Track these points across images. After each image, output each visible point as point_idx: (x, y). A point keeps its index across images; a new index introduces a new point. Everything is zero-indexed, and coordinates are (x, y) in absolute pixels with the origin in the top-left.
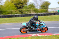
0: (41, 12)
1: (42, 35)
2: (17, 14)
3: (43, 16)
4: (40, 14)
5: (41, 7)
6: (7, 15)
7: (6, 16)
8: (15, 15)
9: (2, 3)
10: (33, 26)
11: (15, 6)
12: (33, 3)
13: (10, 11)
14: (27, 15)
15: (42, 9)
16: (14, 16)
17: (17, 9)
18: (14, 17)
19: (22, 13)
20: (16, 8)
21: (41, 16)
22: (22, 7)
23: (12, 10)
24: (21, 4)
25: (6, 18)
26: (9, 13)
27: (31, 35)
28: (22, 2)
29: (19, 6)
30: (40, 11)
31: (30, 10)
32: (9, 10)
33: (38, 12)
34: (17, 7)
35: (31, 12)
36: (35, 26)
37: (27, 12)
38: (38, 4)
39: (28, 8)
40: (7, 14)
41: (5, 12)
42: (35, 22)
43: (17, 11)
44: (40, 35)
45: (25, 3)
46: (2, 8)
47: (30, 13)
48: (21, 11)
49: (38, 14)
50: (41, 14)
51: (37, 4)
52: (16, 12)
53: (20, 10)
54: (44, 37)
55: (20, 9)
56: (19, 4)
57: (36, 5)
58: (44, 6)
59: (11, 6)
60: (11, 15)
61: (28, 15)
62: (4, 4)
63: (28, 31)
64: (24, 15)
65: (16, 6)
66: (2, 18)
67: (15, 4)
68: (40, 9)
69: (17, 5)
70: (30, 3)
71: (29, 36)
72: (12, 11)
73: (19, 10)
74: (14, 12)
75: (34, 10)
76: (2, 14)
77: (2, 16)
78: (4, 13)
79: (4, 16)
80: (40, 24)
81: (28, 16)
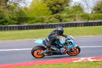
0: (94, 20)
1: (95, 60)
2: (51, 22)
3: (97, 25)
4: (92, 23)
5: (94, 10)
6: (35, 24)
7: (33, 26)
8: (49, 25)
9: (26, 4)
10: (55, 45)
11: (48, 8)
12: (80, 4)
13: (41, 17)
14: (69, 25)
15: (96, 14)
16: (47, 26)
17: (53, 14)
18: (47, 28)
19: (61, 20)
20: (51, 12)
21: (95, 25)
22: (62, 10)
23: (43, 15)
24: (59, 6)
25: (33, 29)
26: (38, 22)
27: (77, 60)
28: (60, 2)
29: (55, 8)
30: (91, 17)
31: (75, 16)
32: (39, 16)
33: (88, 19)
34: (52, 10)
35: (77, 19)
36: (59, 46)
37: (69, 20)
38: (89, 5)
39: (72, 13)
40: (35, 22)
41: (31, 20)
42: (58, 38)
43: (51, 17)
44: (92, 60)
45: (65, 4)
46: (26, 13)
47: (75, 20)
48: (59, 17)
49: (90, 23)
50: (95, 23)
51: (87, 5)
52: (51, 20)
53: (57, 16)
54: (99, 63)
55: (57, 14)
56: (55, 5)
57: (85, 7)
58: (99, 9)
59: (43, 9)
60: (41, 24)
61: (71, 24)
62: (30, 6)
63: (46, 54)
64: (64, 25)
65: (50, 9)
66: (27, 29)
67: (48, 6)
68: (92, 13)
69: (52, 7)
70: (75, 3)
71: (74, 61)
72: (44, 17)
73: (55, 15)
74: (47, 18)
75: (82, 16)
76: (27, 22)
77: (27, 26)
78: (30, 22)
79: (30, 26)
80: (66, 41)
81: (71, 26)
